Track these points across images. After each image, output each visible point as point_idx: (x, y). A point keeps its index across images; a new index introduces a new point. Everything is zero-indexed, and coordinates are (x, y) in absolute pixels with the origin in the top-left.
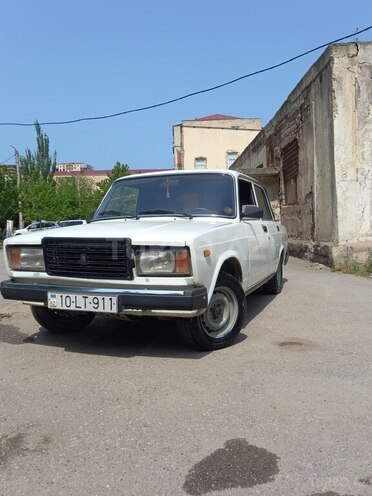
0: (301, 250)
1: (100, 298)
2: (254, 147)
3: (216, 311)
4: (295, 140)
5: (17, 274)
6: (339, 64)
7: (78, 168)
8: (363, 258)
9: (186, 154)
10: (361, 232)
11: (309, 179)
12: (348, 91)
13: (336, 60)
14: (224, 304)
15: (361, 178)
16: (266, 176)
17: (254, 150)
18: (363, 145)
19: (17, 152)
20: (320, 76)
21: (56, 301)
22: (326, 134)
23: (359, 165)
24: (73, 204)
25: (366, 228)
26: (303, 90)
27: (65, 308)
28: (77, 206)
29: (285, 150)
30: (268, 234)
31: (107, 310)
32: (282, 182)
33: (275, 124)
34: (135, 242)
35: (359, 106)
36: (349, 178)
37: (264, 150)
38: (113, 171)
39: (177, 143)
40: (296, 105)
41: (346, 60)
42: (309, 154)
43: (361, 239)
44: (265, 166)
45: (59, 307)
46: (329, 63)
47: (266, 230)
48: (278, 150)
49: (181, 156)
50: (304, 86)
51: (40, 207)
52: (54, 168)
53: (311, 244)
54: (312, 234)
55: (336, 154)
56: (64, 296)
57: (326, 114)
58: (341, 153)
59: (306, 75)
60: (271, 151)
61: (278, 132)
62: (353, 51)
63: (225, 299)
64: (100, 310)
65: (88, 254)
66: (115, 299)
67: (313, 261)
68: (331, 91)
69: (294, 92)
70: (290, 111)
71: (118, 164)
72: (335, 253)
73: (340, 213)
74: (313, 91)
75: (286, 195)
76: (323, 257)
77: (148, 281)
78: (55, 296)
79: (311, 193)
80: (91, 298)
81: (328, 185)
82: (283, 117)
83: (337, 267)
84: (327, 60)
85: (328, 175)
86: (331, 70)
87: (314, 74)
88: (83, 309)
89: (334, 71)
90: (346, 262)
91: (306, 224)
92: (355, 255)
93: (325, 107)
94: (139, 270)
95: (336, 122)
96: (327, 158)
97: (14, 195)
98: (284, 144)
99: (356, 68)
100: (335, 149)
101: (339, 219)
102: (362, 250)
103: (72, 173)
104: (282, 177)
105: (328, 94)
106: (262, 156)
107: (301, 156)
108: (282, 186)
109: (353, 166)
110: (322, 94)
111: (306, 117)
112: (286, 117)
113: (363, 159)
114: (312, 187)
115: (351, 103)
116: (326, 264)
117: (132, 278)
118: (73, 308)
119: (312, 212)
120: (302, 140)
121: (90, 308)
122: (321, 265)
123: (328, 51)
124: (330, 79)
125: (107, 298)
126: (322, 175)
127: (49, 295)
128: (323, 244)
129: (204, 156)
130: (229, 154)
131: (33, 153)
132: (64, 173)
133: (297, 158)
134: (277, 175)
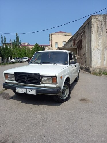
0: (82, 68)
1: (31, 90)
2: (70, 41)
3: (63, 92)
4: (81, 40)
5: (7, 81)
6: (94, 20)
7: (26, 44)
8: (98, 71)
9: (53, 42)
10: (98, 64)
11: (84, 50)
12: (95, 28)
13: (93, 19)
14: (65, 90)
15: (98, 50)
16: (73, 48)
17: (70, 42)
18: (99, 42)
19: (11, 40)
20: (88, 23)
21: (18, 90)
22: (89, 39)
23: (98, 47)
24: (25, 53)
25: (99, 63)
26: (83, 27)
27: (21, 92)
28: (26, 54)
29: (78, 42)
30: (76, 67)
31: (33, 94)
32: (77, 50)
33: (76, 35)
34: (41, 74)
35: (98, 32)
36: (95, 50)
37: (73, 42)
38: (35, 45)
39: (51, 38)
40: (81, 31)
41: (95, 19)
42: (85, 44)
43: (98, 66)
44: (73, 46)
45: (19, 92)
46: (91, 20)
47: (75, 66)
48: (76, 42)
49: (52, 42)
50: (84, 26)
51: (17, 54)
52: (20, 44)
53: (85, 67)
54: (85, 64)
55: (92, 44)
56: (21, 89)
57: (89, 34)
58: (93, 44)
59: (84, 23)
60: (74, 42)
61: (76, 37)
62: (97, 17)
63: (66, 88)
64: (31, 93)
65: (27, 77)
66: (35, 91)
67: (85, 71)
68: (91, 28)
69: (81, 27)
70: (80, 32)
71: (36, 43)
72: (91, 69)
73: (92, 59)
74: (86, 27)
75: (78, 53)
76: (88, 70)
77: (44, 85)
78: (18, 89)
79: (85, 54)
80: (28, 90)
81: (89, 52)
82: (78, 33)
83: (91, 73)
84: (90, 19)
85: (90, 49)
86: (91, 22)
87: (87, 23)
88: (26, 93)
89: (92, 22)
90: (94, 72)
91: (83, 61)
92: (96, 70)
93: (89, 32)
94: (42, 82)
95: (92, 36)
96: (90, 45)
97: (10, 51)
98: (78, 41)
99: (98, 22)
100: (92, 43)
101: (92, 61)
102: (98, 69)
103: (25, 45)
104: (77, 49)
105: (90, 28)
106: (72, 43)
107: (83, 44)
108: (77, 51)
109: (96, 47)
110: (88, 28)
111: (84, 34)
112: (79, 34)
113: (99, 45)
114: (85, 52)
115: (96, 31)
116: (88, 72)
117: (40, 84)
118: (23, 92)
119: (85, 58)
120: (83, 40)
121: (28, 93)
122: (87, 72)
123: (91, 17)
124: (91, 24)
125: (33, 90)
126: (88, 49)
127: (16, 88)
128: (88, 67)
129: (57, 42)
130: (63, 42)
131: (15, 41)
132: (23, 45)
133: (81, 44)
134: (76, 48)
